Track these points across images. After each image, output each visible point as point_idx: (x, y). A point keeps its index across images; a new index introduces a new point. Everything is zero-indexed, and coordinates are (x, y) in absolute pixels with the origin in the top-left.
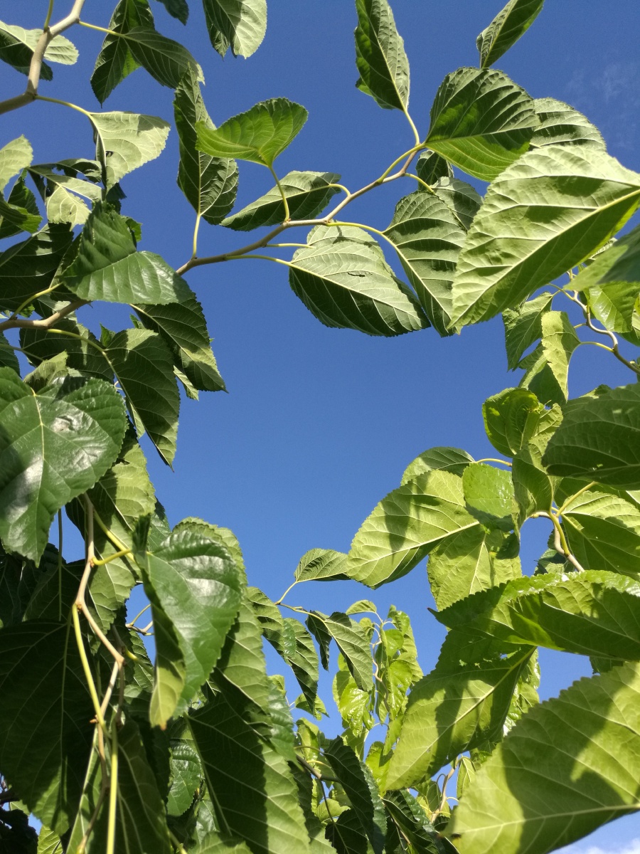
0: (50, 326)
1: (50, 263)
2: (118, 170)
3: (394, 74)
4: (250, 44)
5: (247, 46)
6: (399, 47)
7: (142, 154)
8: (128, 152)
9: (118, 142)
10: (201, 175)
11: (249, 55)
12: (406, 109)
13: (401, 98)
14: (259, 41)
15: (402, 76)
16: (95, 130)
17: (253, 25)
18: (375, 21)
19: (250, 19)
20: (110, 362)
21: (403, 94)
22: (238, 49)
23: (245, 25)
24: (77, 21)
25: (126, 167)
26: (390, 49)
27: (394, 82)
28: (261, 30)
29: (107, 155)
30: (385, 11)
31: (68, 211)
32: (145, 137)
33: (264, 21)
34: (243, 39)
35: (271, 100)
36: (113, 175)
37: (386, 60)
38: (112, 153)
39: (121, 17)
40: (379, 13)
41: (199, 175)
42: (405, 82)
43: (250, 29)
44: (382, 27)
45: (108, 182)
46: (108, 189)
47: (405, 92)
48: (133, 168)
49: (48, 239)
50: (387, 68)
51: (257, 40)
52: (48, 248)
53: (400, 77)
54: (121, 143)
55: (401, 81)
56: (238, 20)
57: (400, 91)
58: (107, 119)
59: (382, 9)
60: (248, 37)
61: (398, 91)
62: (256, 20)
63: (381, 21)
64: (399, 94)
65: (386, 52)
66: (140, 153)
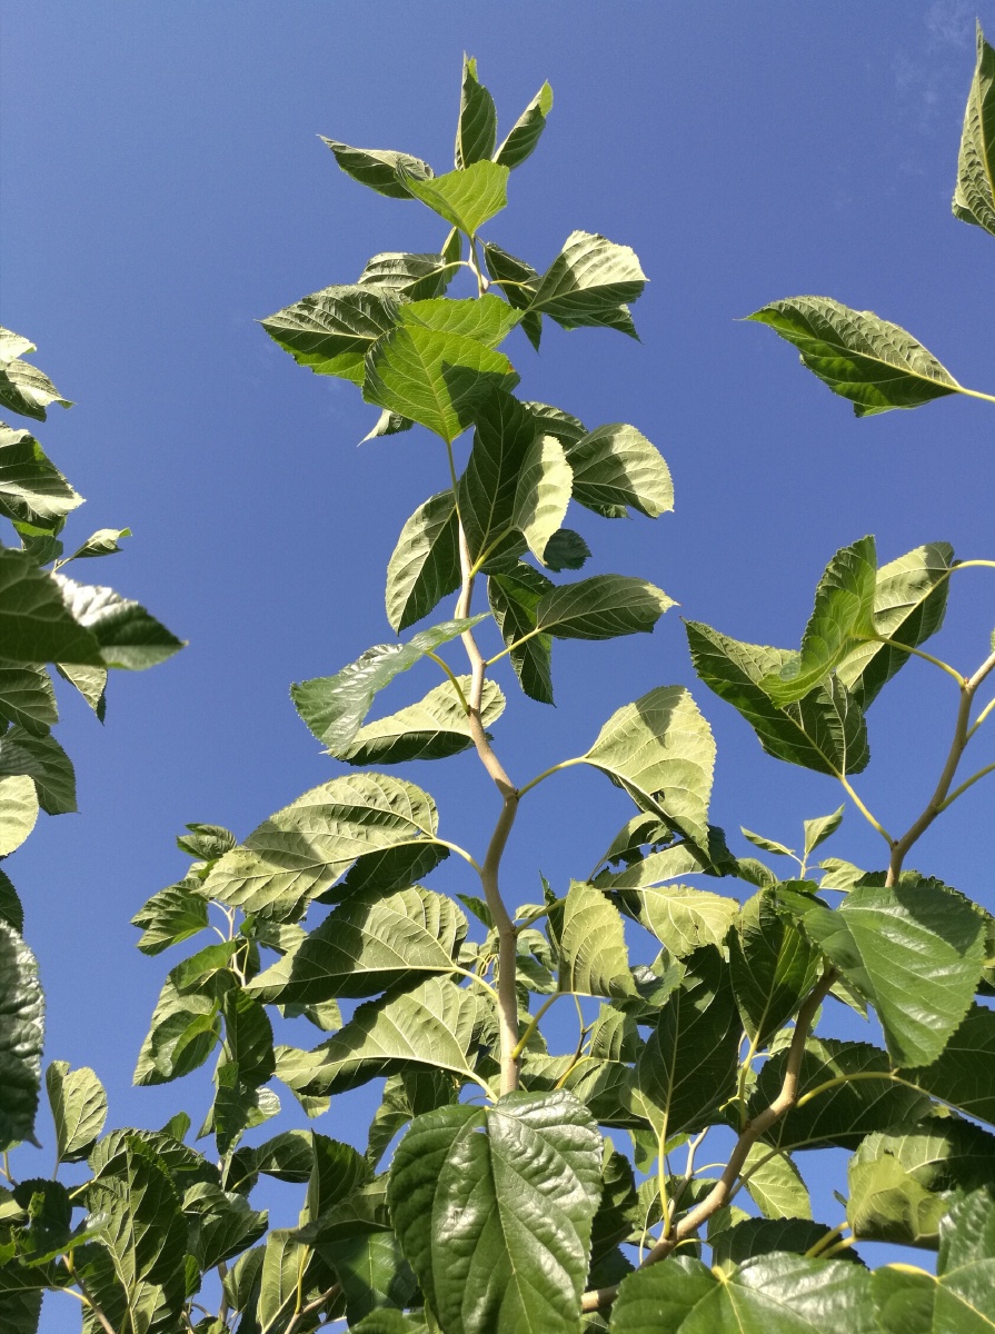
0: (796, 1097)
1: (723, 1008)
2: (692, 810)
3: (904, 365)
4: (661, 489)
5: (660, 495)
6: (877, 326)
7: (699, 764)
8: (678, 775)
9: (653, 771)
10: (803, 728)
11: (672, 502)
12: (959, 388)
13: (940, 382)
14: (665, 475)
15: (916, 354)
16: (607, 772)
17: (644, 465)
18: (828, 334)
19: (635, 463)
20: (916, 1087)
21: (937, 373)
22: (654, 509)
23: (637, 474)
24: (484, 666)
25: (697, 800)
26: (873, 342)
27: (914, 373)
28: (656, 461)
29: (656, 798)
30: (829, 310)
31: (690, 927)
32: (678, 737)
33: (650, 448)
34: (649, 492)
35: (827, 571)
36: (694, 826)
37: (880, 360)
38: (661, 792)
39: (502, 600)
40: (825, 322)
41: (800, 731)
42: (924, 358)
43: (645, 472)
44: (842, 331)
45: (697, 840)
46: (706, 851)
47: (937, 368)
48: (708, 793)
49: (697, 982)
50: (889, 367)
51: (662, 476)
52: (706, 992)
53: (912, 359)
54: (658, 769)
55: (917, 363)
56: (624, 479)
57: (930, 374)
58: (610, 747)
59: (823, 313)
60: (652, 484)
61: (928, 378)
62: (641, 457)
63: (834, 327)
64: (932, 379)
65: (872, 352)
66: (695, 765)
